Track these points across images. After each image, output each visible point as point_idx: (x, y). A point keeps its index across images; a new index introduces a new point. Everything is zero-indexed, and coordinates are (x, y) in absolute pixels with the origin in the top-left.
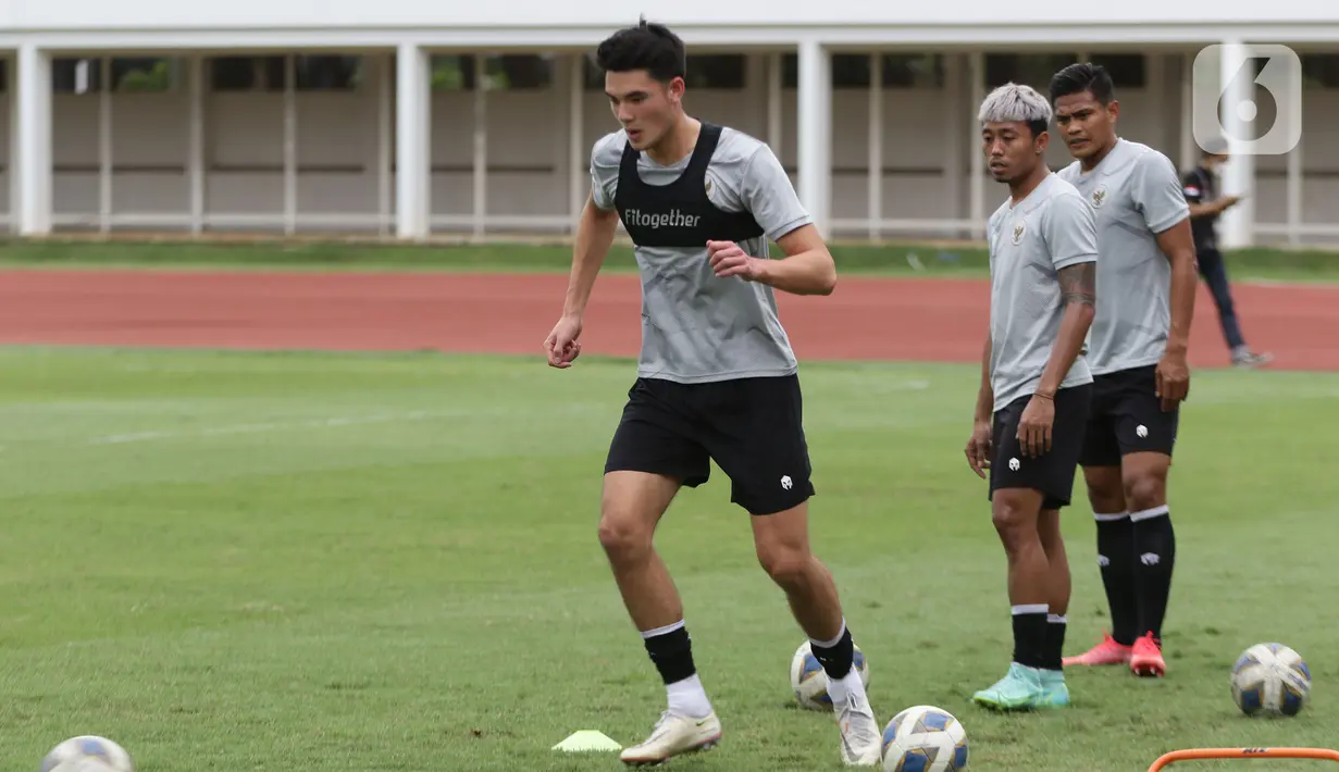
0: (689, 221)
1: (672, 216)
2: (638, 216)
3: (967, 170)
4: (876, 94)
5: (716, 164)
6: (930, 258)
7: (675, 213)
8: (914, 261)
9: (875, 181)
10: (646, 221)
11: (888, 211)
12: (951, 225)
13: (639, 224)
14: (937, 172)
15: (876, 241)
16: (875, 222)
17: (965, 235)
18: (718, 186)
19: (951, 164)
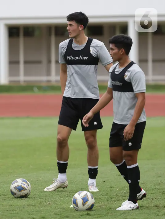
0: (85, 58)
1: (80, 57)
2: (71, 57)
3: (49, 62)
4: (21, 39)
5: (92, 46)
6: (40, 88)
7: (81, 57)
8: (36, 89)
9: (22, 66)
10: (73, 58)
11: (26, 74)
12: (44, 78)
13: (71, 59)
14: (39, 62)
15: (22, 84)
16: (22, 78)
17: (49, 81)
18: (92, 51)
19: (44, 60)
